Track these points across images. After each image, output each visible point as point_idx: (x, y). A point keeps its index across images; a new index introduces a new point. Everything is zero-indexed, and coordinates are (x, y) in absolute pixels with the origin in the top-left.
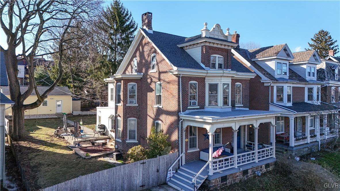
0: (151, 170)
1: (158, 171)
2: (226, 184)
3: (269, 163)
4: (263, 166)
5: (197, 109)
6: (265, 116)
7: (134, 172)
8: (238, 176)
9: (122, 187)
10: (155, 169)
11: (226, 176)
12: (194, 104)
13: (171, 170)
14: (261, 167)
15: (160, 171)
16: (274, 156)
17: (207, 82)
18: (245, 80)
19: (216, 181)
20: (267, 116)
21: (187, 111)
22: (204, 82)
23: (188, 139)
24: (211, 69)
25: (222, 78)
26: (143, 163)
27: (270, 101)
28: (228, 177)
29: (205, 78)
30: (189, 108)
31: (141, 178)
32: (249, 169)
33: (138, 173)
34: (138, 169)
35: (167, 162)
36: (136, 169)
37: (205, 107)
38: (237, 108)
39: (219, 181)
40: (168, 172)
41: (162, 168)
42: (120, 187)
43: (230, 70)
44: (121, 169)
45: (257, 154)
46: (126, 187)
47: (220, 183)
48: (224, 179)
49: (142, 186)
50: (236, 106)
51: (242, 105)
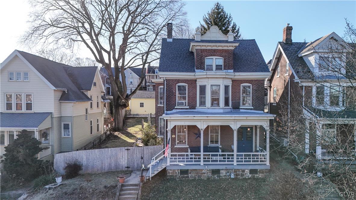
0: (136, 156)
1: (142, 158)
2: (188, 177)
3: (257, 170)
4: (246, 170)
5: (187, 109)
6: (245, 118)
7: (120, 155)
8: (205, 173)
9: (110, 164)
10: (139, 156)
11: (188, 170)
12: (182, 104)
13: (155, 159)
14: (243, 171)
15: (145, 158)
16: (268, 163)
17: (199, 84)
18: (257, 80)
19: (173, 171)
20: (248, 118)
21: (174, 111)
22: (196, 84)
23: (175, 135)
24: (204, 71)
25: (209, 80)
26: (128, 150)
27: (304, 104)
28: (189, 171)
29: (196, 80)
30: (175, 107)
31: (126, 161)
32: (223, 170)
33: (124, 156)
34: (124, 153)
35: (151, 152)
36: (121, 153)
37: (196, 107)
38: (241, 110)
39: (178, 173)
40: (152, 161)
41: (146, 157)
42: (108, 164)
43: (232, 71)
44: (109, 151)
45: (235, 157)
46: (113, 165)
47: (179, 174)
48: (184, 172)
49: (128, 167)
50: (241, 107)
51: (252, 108)
